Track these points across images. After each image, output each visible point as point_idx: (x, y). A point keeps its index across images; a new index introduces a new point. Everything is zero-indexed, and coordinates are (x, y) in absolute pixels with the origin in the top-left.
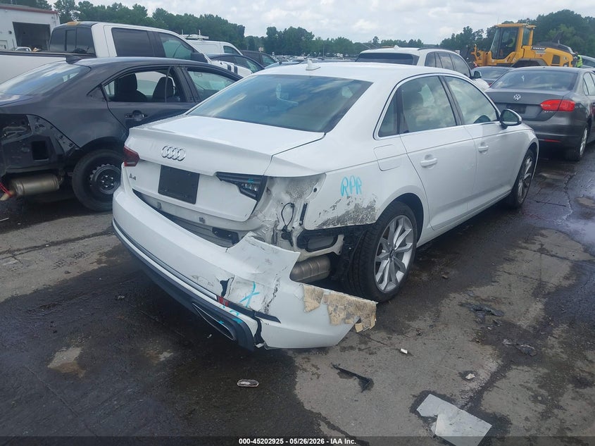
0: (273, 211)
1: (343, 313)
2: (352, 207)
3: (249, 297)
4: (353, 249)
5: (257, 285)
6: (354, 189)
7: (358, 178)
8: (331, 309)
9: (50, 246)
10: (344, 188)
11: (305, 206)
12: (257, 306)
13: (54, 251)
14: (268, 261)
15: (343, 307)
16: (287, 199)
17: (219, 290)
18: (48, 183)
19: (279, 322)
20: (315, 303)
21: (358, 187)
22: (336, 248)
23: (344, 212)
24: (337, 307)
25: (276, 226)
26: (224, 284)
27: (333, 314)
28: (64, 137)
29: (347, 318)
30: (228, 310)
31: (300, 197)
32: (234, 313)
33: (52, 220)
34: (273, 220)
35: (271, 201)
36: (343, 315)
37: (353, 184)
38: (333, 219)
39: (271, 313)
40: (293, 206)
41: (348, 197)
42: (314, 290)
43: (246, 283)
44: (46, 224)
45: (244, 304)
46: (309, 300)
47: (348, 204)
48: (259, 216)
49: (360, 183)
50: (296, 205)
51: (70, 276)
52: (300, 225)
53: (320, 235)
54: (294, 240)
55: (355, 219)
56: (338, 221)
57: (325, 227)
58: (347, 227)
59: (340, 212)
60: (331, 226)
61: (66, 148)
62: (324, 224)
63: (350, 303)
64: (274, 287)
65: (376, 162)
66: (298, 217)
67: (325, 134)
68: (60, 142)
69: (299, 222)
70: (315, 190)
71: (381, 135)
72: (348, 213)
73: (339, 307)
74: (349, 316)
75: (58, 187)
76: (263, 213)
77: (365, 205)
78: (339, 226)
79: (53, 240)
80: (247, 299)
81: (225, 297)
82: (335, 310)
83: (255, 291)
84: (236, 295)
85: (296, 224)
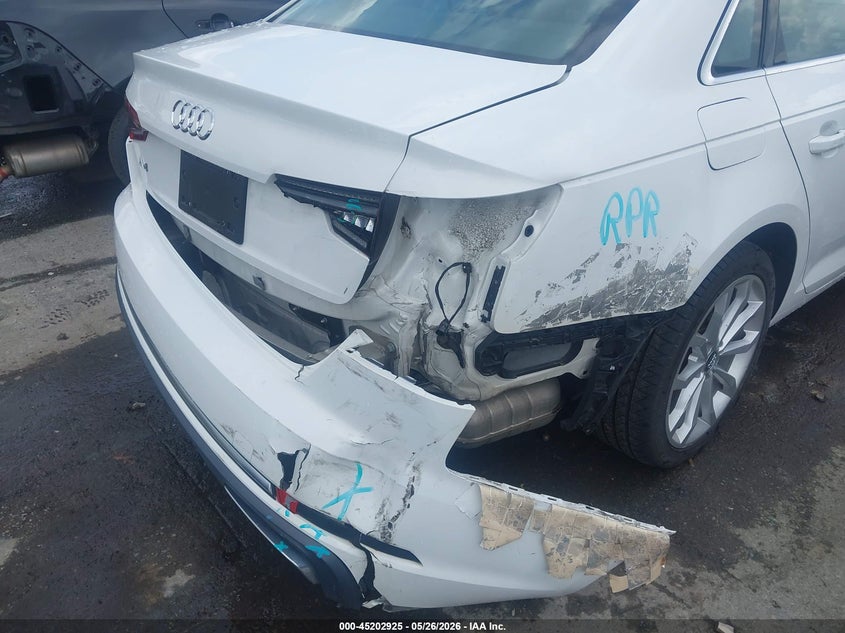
0: (419, 277)
1: (582, 555)
2: (627, 270)
3: (347, 498)
4: (619, 370)
5: (366, 471)
6: (638, 225)
7: (651, 193)
8: (550, 544)
9: (56, 274)
10: (609, 222)
11: (499, 274)
12: (365, 521)
13: (57, 286)
14: (392, 417)
15: (582, 542)
16: (453, 250)
17: (276, 474)
18: (66, 153)
19: (417, 561)
20: (510, 531)
21: (649, 215)
22: (577, 367)
23: (603, 285)
24: (566, 540)
25: (423, 315)
26: (288, 461)
27: (556, 555)
28: (83, 67)
29: (589, 565)
30: (297, 520)
31: (488, 244)
32: (311, 530)
33: (81, 218)
34: (417, 301)
35: (411, 256)
36: (580, 559)
37: (635, 211)
38: (574, 305)
39: (397, 541)
40: (468, 269)
41: (620, 247)
42: (509, 500)
43: (339, 463)
44: (66, 227)
45: (334, 512)
46: (494, 523)
47: (618, 265)
48: (381, 290)
49: (653, 208)
50: (477, 268)
51: (67, 345)
52: (485, 320)
53: (536, 343)
54: (469, 352)
55: (633, 301)
56: (587, 309)
57: (549, 325)
58: (610, 321)
59: (594, 284)
60: (567, 322)
61: (88, 88)
62: (546, 318)
63: (602, 534)
64: (404, 482)
65: (702, 149)
66: (478, 298)
67: (568, 71)
68: (77, 76)
69: (481, 311)
70: (529, 231)
71: (719, 70)
72: (614, 286)
73: (572, 540)
74: (594, 562)
75: (87, 160)
76: (391, 283)
77: (662, 264)
78: (589, 319)
79: (65, 262)
80: (342, 503)
81: (290, 491)
82: (560, 548)
83: (363, 484)
84: (316, 491)
85: (473, 317)
